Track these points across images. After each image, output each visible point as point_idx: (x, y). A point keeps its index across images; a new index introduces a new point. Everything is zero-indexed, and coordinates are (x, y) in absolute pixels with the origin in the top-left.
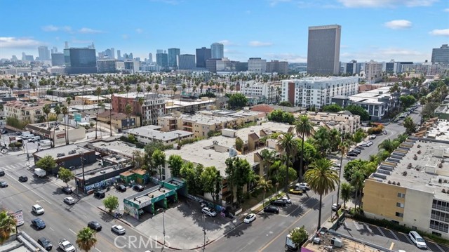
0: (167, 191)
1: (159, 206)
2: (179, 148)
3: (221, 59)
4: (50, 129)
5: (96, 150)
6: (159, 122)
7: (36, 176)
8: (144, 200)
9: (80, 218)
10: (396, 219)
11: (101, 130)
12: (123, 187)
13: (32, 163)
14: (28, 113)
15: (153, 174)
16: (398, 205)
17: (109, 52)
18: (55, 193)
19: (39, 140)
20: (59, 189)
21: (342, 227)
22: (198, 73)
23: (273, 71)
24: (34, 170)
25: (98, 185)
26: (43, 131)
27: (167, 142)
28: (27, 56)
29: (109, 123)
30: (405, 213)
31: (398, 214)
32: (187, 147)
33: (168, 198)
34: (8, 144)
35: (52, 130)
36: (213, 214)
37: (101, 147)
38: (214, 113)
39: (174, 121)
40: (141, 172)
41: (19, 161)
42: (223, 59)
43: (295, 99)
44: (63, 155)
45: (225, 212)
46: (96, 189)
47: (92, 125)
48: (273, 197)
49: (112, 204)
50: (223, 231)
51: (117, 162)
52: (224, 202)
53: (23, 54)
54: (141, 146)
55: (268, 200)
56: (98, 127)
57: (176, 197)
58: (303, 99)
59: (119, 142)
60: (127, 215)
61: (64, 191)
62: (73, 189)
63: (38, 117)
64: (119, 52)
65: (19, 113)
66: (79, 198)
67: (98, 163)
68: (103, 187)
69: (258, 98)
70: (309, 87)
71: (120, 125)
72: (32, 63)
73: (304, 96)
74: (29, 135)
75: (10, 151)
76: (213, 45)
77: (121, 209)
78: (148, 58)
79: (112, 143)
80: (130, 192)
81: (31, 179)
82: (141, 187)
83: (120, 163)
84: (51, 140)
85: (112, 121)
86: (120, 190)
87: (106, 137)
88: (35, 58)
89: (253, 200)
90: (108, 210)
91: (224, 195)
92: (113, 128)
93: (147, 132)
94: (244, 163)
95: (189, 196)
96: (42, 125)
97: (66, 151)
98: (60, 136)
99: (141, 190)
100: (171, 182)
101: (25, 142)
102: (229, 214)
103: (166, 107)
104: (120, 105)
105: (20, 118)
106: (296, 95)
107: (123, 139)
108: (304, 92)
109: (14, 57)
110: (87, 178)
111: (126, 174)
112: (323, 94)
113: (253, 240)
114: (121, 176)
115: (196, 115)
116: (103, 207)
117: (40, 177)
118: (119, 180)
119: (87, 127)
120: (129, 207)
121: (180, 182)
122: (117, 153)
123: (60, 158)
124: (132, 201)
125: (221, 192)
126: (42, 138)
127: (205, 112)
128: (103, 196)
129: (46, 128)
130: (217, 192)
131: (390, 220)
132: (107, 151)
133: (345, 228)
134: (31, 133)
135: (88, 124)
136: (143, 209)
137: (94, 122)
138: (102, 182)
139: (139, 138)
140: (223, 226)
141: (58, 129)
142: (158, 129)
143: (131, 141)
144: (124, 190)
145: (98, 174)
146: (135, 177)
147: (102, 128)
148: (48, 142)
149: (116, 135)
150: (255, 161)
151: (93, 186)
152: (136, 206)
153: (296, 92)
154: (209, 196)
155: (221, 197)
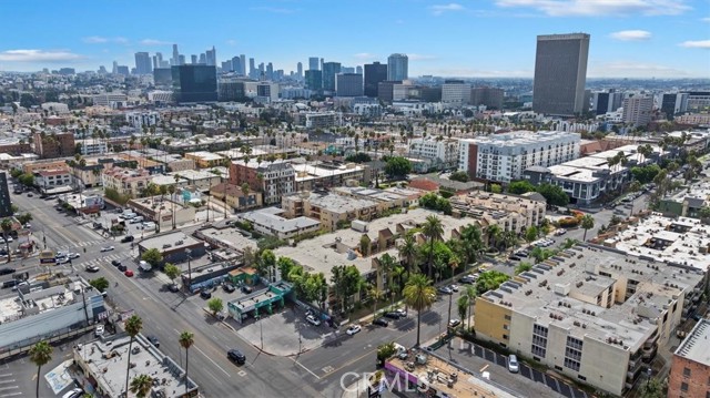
0: (274, 296)
1: (263, 311)
2: (294, 245)
3: (401, 82)
4: (154, 207)
5: (206, 239)
6: (283, 203)
7: (141, 269)
8: (248, 304)
9: (185, 319)
10: (503, 341)
11: (214, 209)
12: (230, 288)
13: (136, 253)
14: (129, 186)
15: (263, 274)
16: (505, 327)
17: (238, 62)
18: (161, 290)
19: (142, 221)
20: (165, 286)
21: (446, 345)
22: (362, 107)
23: (479, 104)
24: (139, 263)
25: (204, 284)
26: (147, 210)
27: (286, 233)
28: (119, 68)
29: (224, 200)
30: (512, 336)
31: (505, 337)
32: (306, 243)
33: (273, 303)
34: (109, 227)
35: (157, 210)
36: (317, 323)
37: (211, 236)
38: (354, 192)
39: (300, 204)
40: (251, 272)
41: (122, 249)
42: (405, 82)
43: (478, 167)
44: (170, 246)
45: (329, 321)
46: (202, 288)
47: (203, 202)
48: (389, 308)
49: (216, 307)
50: (322, 341)
51: (227, 257)
52: (330, 311)
53: (115, 63)
54: (256, 236)
55: (382, 311)
56: (211, 204)
57: (283, 303)
58: (488, 169)
59: (233, 230)
60: (230, 319)
61: (169, 288)
62: (179, 286)
63: (141, 190)
64: (252, 61)
65: (119, 185)
66: (185, 297)
67: (206, 256)
68: (210, 287)
69: (429, 162)
70: (496, 152)
71: (237, 204)
72: (126, 80)
73: (489, 164)
74: (132, 214)
75: (112, 235)
76: (392, 58)
77: (225, 311)
78: (296, 71)
79: (223, 231)
80: (238, 293)
81: (136, 273)
82: (249, 289)
83: (230, 260)
84: (156, 222)
85: (228, 198)
86: (226, 290)
87: (220, 219)
88: (130, 70)
89: (366, 310)
90: (212, 312)
91: (331, 303)
92: (228, 207)
93: (266, 218)
94: (352, 272)
95: (298, 302)
96: (146, 202)
97: (172, 241)
98: (166, 218)
99: (249, 292)
100: (280, 286)
101: (127, 223)
102: (332, 323)
103: (297, 179)
104: (239, 175)
105: (120, 191)
106: (478, 162)
107: (238, 225)
108: (489, 159)
109: (102, 68)
110: (194, 275)
111: (234, 273)
112: (515, 164)
113: (348, 352)
114: (230, 276)
115: (331, 194)
116: (208, 309)
117: (146, 271)
118: (227, 279)
119: (196, 205)
120: (233, 310)
121: (288, 287)
122: (227, 246)
123: (167, 250)
124: (236, 304)
125: (327, 301)
126: (146, 219)
127: (343, 189)
128: (209, 296)
129: (149, 207)
130: (324, 299)
131: (498, 342)
132: (218, 242)
133: (449, 347)
134: (133, 211)
135: (199, 200)
136: (247, 313)
137: (206, 198)
138: (209, 281)
139: (255, 226)
140: (324, 336)
141: (163, 208)
142: (280, 215)
143: (247, 229)
144: (231, 291)
145: (205, 272)
146: (244, 276)
147: (216, 206)
148: (151, 225)
149: (232, 216)
150: (373, 267)
151: (199, 285)
152: (239, 310)
153: (479, 157)
154: (315, 303)
155: (327, 306)
